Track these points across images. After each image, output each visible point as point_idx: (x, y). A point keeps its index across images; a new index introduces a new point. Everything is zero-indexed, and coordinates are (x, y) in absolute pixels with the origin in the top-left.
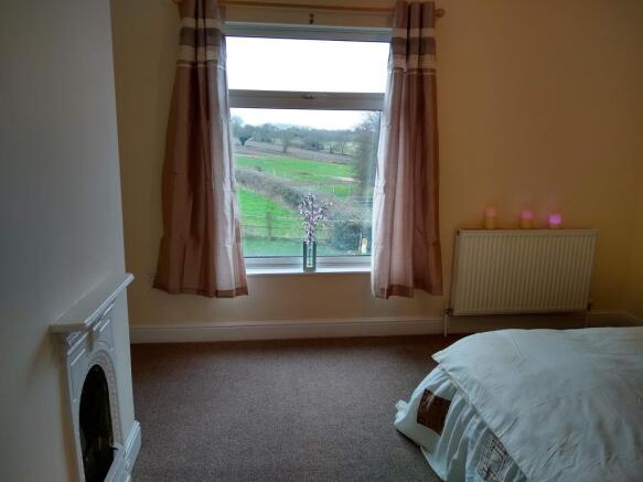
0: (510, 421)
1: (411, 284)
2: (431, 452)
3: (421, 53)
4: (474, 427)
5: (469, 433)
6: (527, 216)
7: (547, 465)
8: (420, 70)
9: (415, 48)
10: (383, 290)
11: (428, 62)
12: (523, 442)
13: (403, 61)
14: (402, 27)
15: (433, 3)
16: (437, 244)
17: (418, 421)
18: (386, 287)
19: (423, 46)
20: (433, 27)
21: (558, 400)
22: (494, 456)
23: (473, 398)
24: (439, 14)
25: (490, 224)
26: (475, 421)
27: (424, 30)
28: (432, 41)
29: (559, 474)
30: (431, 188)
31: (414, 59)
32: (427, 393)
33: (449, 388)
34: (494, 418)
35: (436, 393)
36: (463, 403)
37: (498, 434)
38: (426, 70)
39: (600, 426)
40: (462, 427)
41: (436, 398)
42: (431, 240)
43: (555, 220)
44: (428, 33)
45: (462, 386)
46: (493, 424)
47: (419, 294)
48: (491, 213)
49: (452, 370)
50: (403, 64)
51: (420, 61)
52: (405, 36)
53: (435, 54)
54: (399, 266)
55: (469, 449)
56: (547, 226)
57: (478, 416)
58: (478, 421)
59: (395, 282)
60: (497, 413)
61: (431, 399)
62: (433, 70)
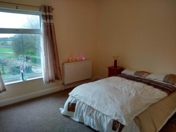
0: (93, 102)
1: (54, 79)
2: (73, 117)
3: (50, 19)
4: (84, 107)
5: (83, 108)
6: (78, 58)
7: (104, 108)
8: (50, 23)
9: (48, 18)
11: (52, 21)
12: (97, 105)
14: (44, 12)
15: (51, 6)
17: (68, 111)
18: (48, 81)
19: (50, 17)
20: (52, 12)
21: (101, 95)
22: (91, 111)
23: (82, 100)
24: (53, 9)
25: (70, 61)
27: (50, 13)
28: (52, 16)
29: (107, 109)
30: (56, 53)
31: (48, 21)
32: (69, 103)
33: (75, 100)
34: (89, 103)
35: (72, 103)
36: (80, 102)
37: (91, 106)
39: (110, 98)
40: (80, 108)
42: (58, 67)
43: (84, 59)
45: (79, 99)
47: (57, 81)
48: (70, 58)
49: (75, 96)
50: (45, 21)
51: (50, 21)
52: (45, 14)
53: (53, 19)
54: (51, 75)
55: (83, 112)
57: (84, 104)
58: (85, 105)
59: (50, 79)
62: (53, 24)
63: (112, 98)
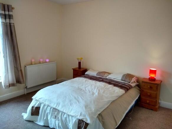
0: (58, 104)
1: (15, 82)
2: (37, 121)
3: (10, 18)
4: (49, 109)
5: (48, 111)
6: (41, 60)
7: (69, 109)
8: (10, 23)
9: (7, 17)
10: (7, 86)
11: (12, 21)
12: (62, 107)
13: (4, 20)
14: (3, 10)
15: (11, 5)
16: (21, 70)
17: (32, 115)
18: (8, 85)
20: (12, 12)
21: (66, 96)
22: (56, 113)
23: (47, 103)
24: (13, 8)
25: (33, 63)
26: (49, 108)
27: (9, 12)
28: (12, 15)
29: (72, 109)
30: (17, 56)
31: (8, 20)
32: (33, 107)
33: (39, 104)
34: (54, 105)
35: (35, 106)
36: (44, 105)
37: (56, 108)
38: (12, 23)
39: (75, 98)
40: (45, 111)
41: (36, 107)
42: (19, 70)
43: (47, 60)
44: (11, 13)
45: (43, 102)
46: (54, 107)
47: (18, 84)
48: (33, 60)
49: (39, 99)
51: (10, 21)
52: (4, 13)
53: (13, 19)
54: (11, 78)
55: (48, 115)
56: (46, 62)
57: (49, 107)
58: (50, 108)
59: (10, 83)
60: (54, 104)
61: (34, 108)
62: (14, 24)
63: (77, 98)
